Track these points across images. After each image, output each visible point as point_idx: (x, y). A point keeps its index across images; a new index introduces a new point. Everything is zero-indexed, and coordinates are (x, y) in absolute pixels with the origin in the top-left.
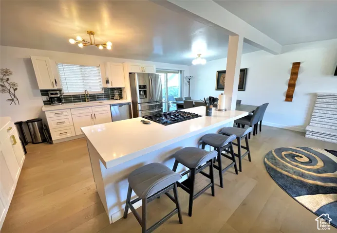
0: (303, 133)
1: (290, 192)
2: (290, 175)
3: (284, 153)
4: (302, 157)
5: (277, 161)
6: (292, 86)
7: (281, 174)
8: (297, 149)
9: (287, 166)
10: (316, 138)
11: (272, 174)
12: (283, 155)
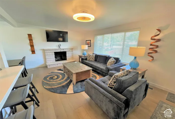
0: (46, 67)
1: (64, 93)
2: (58, 86)
3: (48, 79)
4: (54, 77)
5: (49, 84)
6: (32, 46)
7: (55, 88)
8: (50, 74)
9: (54, 83)
10: (51, 67)
11: (53, 91)
12: (48, 80)
